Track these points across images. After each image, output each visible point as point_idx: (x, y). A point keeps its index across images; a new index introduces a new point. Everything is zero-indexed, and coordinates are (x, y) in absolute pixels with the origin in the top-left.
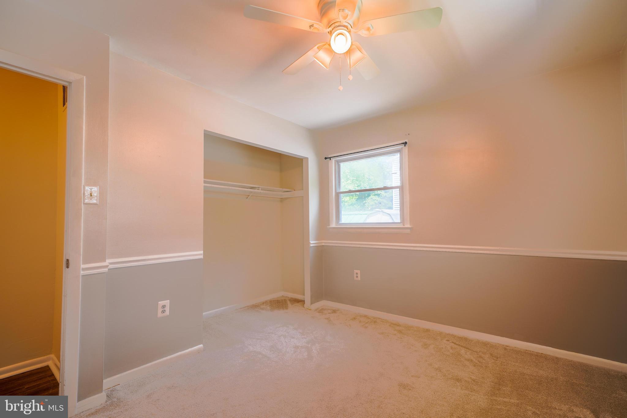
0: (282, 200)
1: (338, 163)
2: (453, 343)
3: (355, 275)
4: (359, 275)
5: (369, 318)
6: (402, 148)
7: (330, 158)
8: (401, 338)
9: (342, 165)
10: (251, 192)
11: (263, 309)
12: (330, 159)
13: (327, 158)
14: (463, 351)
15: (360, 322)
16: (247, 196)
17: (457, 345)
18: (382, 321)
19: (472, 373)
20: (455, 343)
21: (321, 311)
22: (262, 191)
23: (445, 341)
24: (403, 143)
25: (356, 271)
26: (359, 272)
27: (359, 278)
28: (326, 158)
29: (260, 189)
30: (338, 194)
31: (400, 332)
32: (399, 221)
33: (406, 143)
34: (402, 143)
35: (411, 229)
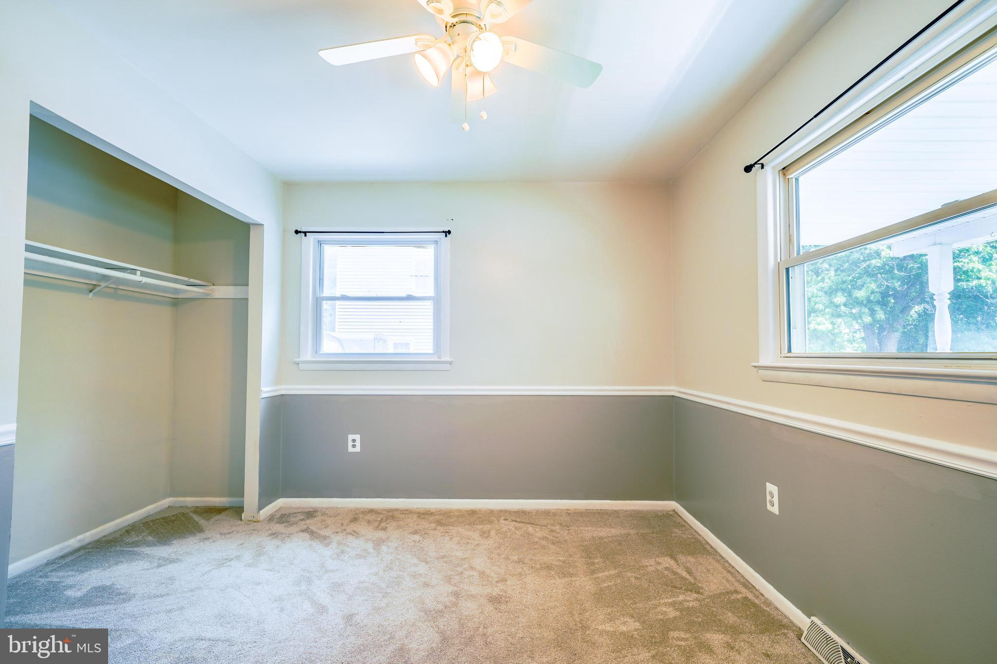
0: (177, 303)
1: (320, 243)
2: (513, 521)
3: (350, 444)
4: (358, 443)
5: (380, 513)
6: (440, 238)
7: (305, 233)
8: (447, 532)
9: (328, 250)
10: (105, 278)
12: (305, 235)
13: (300, 232)
14: (530, 529)
15: (369, 522)
16: (91, 287)
17: (519, 522)
18: (403, 514)
19: (557, 554)
20: (516, 521)
21: (283, 518)
23: (502, 521)
24: (445, 232)
25: (351, 437)
26: (357, 437)
27: (358, 449)
28: (297, 232)
29: (138, 273)
30: (318, 302)
31: (439, 523)
32: (431, 352)
33: (449, 232)
34: (443, 232)
35: (450, 363)
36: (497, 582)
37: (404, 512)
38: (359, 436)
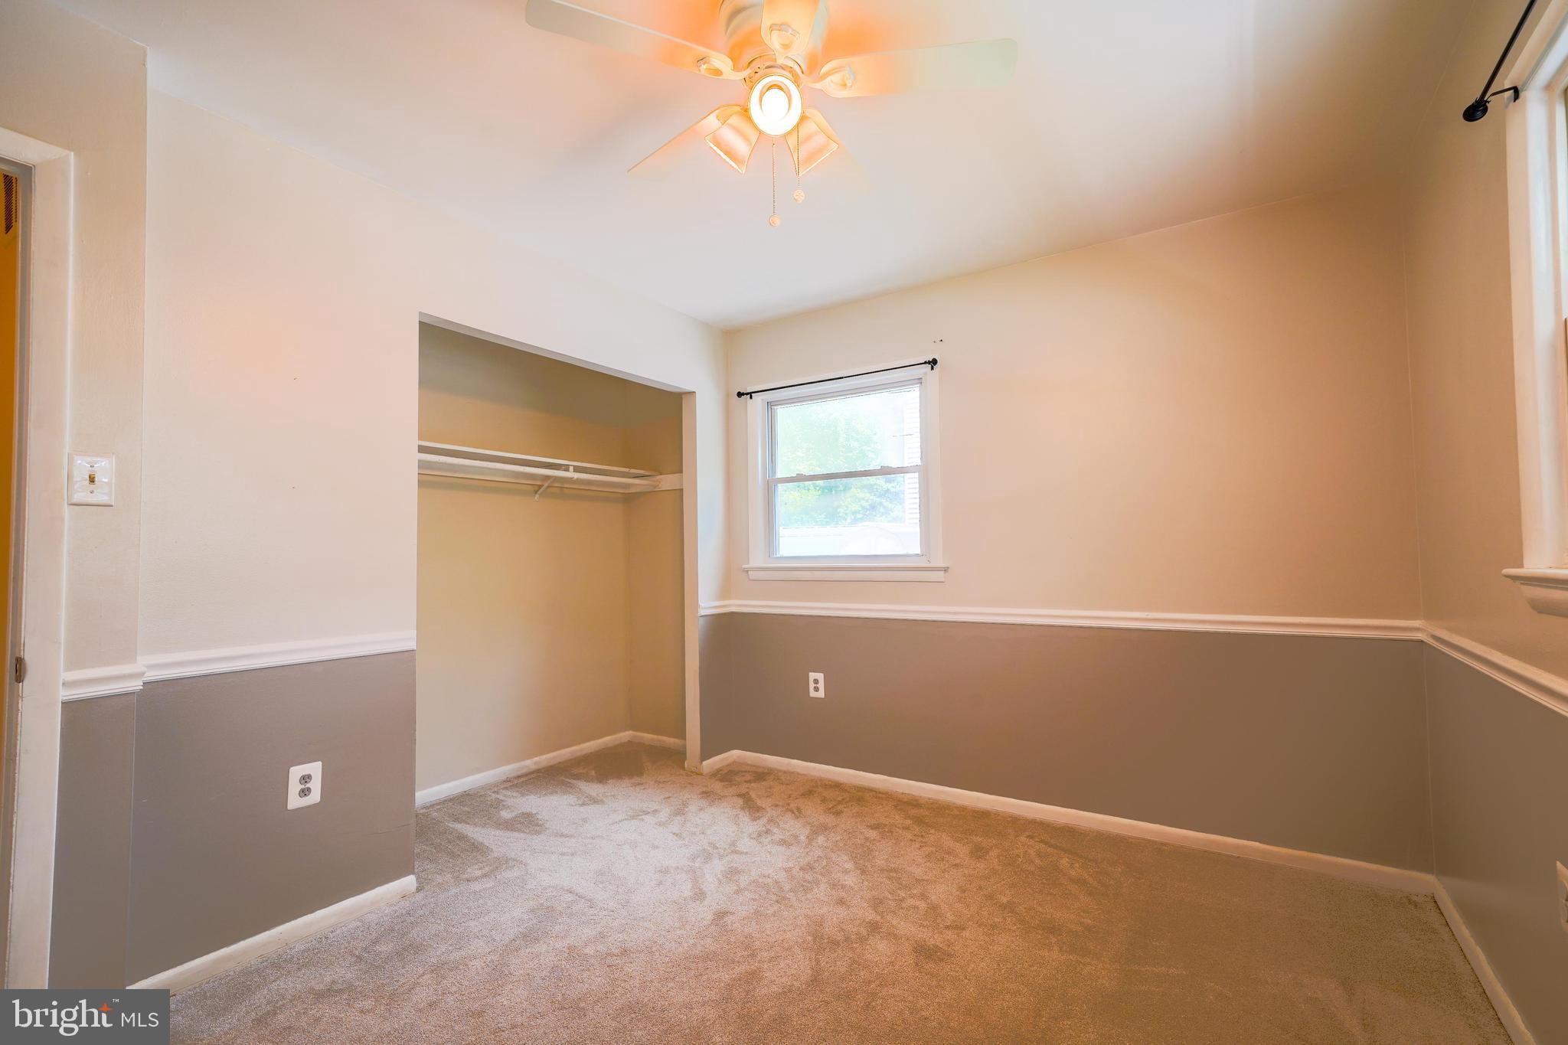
0: (629, 499)
1: (770, 405)
2: (1042, 841)
3: (812, 685)
4: (821, 685)
5: (846, 791)
6: (926, 373)
7: (750, 394)
8: (922, 836)
9: (781, 412)
10: (547, 477)
11: (578, 777)
12: (751, 397)
13: (743, 394)
14: (1064, 862)
15: (824, 800)
16: (536, 488)
17: (1050, 846)
18: (876, 798)
19: (1084, 911)
20: (1046, 843)
21: (727, 776)
22: (577, 476)
23: (1023, 838)
24: (929, 362)
25: (812, 676)
26: (820, 676)
27: (821, 694)
28: (740, 395)
29: (571, 468)
30: (770, 488)
31: (919, 821)
32: (918, 551)
33: (934, 362)
34: (925, 363)
35: (946, 570)
36: (947, 927)
37: (880, 795)
38: (822, 675)
